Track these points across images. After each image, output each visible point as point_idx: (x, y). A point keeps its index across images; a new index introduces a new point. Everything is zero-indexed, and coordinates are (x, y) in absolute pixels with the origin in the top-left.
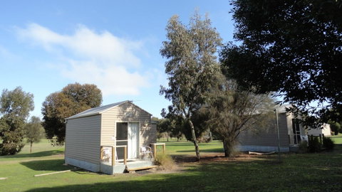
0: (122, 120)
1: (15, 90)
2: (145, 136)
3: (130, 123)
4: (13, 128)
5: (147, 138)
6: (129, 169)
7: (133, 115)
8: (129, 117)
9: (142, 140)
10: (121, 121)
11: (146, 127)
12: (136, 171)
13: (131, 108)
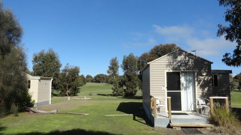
0: (173, 69)
1: (130, 55)
2: (202, 87)
3: (182, 72)
4: (130, 80)
5: (206, 89)
6: (173, 124)
7: (186, 64)
8: (181, 66)
9: (199, 91)
10: (171, 71)
11: (204, 77)
12: (182, 127)
13: (182, 56)
